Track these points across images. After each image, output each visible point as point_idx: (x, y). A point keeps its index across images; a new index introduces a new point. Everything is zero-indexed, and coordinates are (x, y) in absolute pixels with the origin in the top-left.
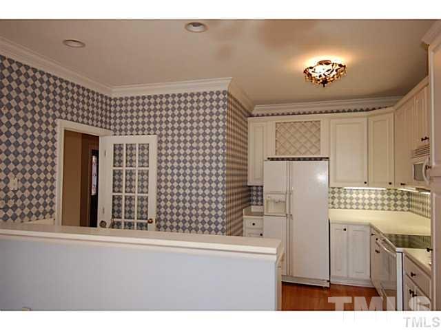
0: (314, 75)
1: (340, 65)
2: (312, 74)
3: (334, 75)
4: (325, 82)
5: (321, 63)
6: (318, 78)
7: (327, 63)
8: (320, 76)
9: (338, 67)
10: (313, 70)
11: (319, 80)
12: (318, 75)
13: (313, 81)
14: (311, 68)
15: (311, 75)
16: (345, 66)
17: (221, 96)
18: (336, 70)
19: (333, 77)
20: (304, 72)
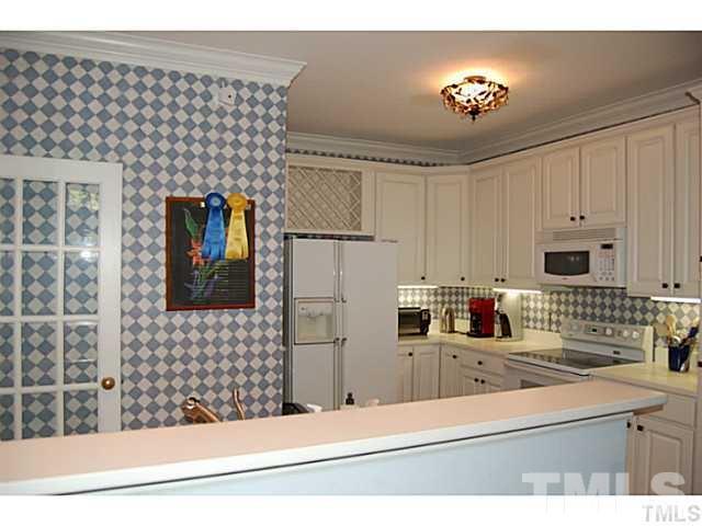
0: (458, 98)
1: (500, 86)
2: (456, 96)
3: (490, 102)
4: (475, 112)
5: (470, 80)
6: (465, 104)
7: (481, 81)
8: (469, 101)
9: (497, 89)
10: (457, 90)
11: (466, 108)
12: (465, 99)
13: (457, 109)
14: (455, 86)
15: (454, 98)
16: (506, 89)
17: (275, 98)
18: (495, 95)
19: (489, 104)
20: (443, 92)
